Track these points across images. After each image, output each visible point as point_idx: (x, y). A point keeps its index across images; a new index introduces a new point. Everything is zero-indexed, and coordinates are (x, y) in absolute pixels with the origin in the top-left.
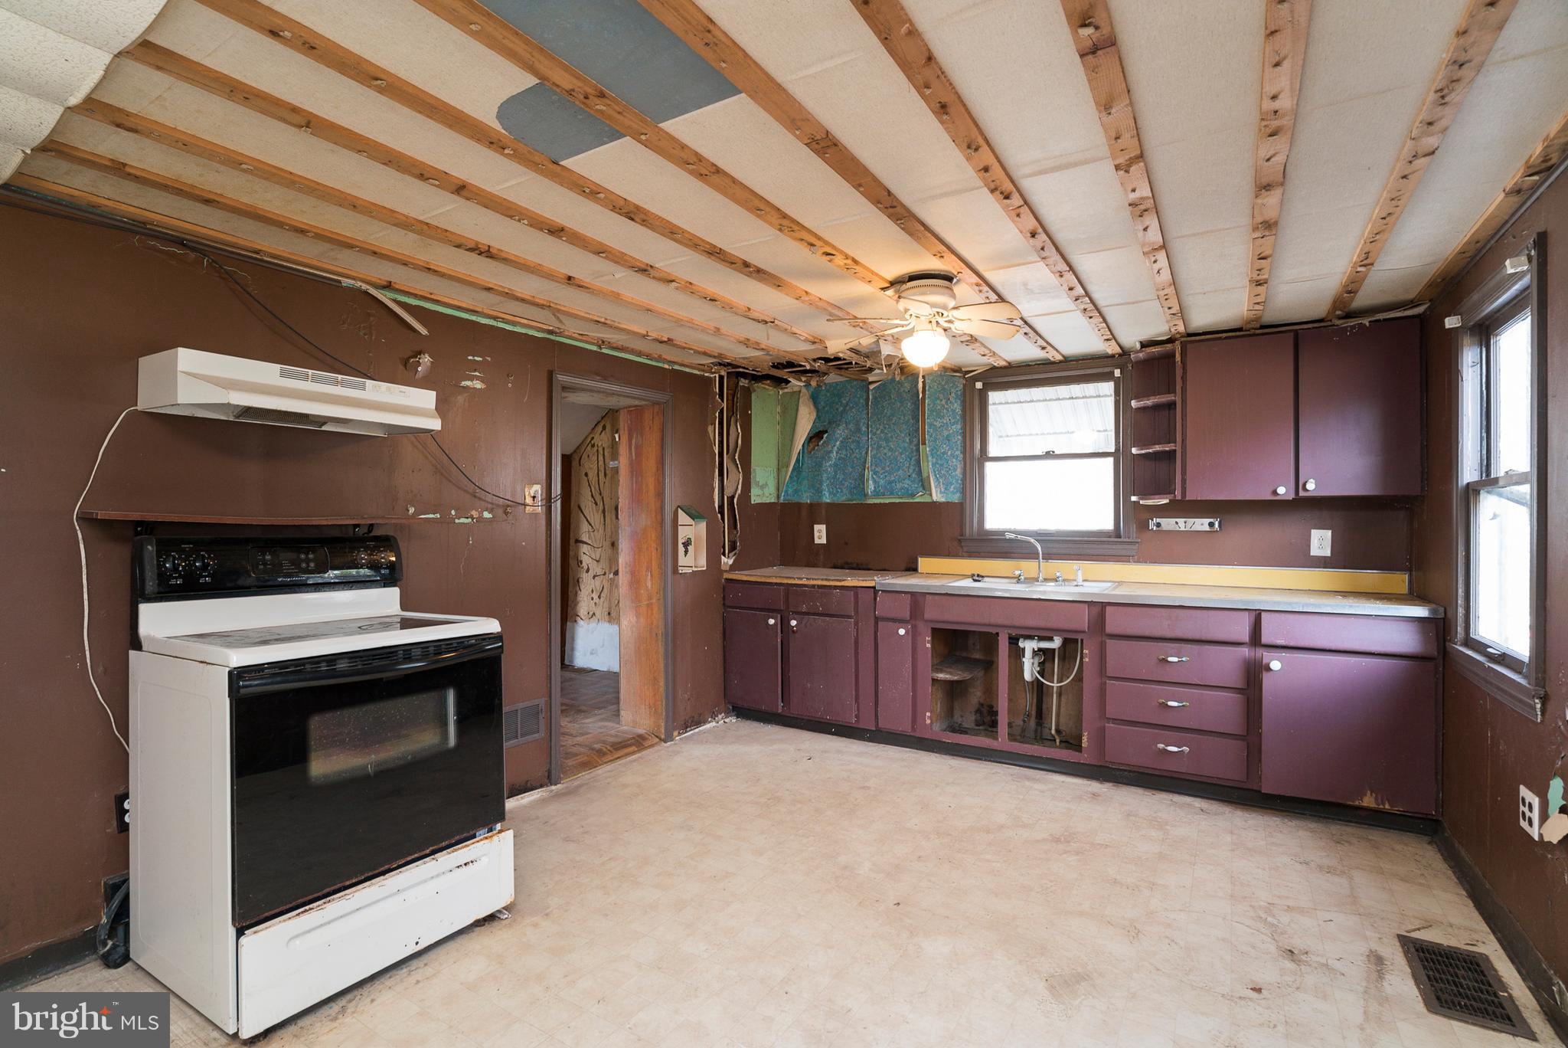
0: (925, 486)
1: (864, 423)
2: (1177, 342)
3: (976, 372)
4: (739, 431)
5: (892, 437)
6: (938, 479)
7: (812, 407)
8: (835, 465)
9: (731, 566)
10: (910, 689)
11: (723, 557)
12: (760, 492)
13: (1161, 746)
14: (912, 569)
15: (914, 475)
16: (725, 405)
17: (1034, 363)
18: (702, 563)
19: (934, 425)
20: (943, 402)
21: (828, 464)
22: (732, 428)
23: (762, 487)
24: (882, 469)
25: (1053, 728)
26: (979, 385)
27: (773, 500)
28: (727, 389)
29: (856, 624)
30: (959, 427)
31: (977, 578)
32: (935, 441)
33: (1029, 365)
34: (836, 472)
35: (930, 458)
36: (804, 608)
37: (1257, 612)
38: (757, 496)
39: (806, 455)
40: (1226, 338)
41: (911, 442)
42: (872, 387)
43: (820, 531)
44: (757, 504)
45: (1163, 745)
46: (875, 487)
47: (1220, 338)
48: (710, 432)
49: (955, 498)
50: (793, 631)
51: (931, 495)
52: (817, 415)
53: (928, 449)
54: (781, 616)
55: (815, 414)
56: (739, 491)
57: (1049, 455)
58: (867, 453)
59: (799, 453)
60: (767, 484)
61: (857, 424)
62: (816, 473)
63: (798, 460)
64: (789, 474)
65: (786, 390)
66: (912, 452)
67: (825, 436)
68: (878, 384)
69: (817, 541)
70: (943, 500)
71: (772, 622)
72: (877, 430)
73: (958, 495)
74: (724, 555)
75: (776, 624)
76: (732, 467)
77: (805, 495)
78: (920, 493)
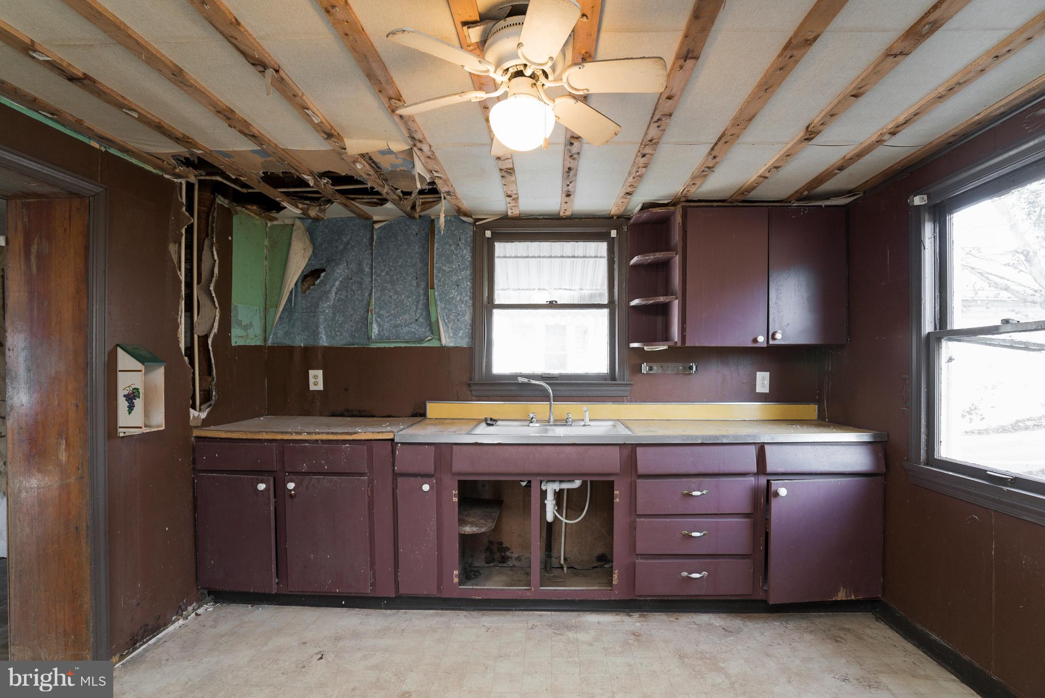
0: (434, 330)
1: (367, 264)
2: (679, 205)
3: (486, 221)
4: (216, 257)
5: (397, 279)
6: (446, 324)
7: (308, 243)
8: (334, 306)
9: (203, 420)
10: (436, 548)
11: (192, 411)
12: (243, 333)
13: (685, 574)
14: (419, 414)
15: (421, 320)
16: (195, 221)
17: (541, 217)
18: (159, 420)
19: (443, 270)
20: (453, 248)
21: (325, 305)
22: (206, 252)
23: (246, 328)
24: (387, 312)
25: (562, 558)
26: (488, 234)
27: (259, 342)
28: (199, 205)
29: (371, 482)
30: (468, 272)
31: (491, 422)
32: (444, 286)
33: (538, 219)
34: (334, 314)
35: (439, 303)
36: (305, 467)
37: (760, 445)
38: (238, 338)
39: (300, 294)
40: (716, 206)
41: (418, 285)
42: (377, 226)
43: (316, 377)
44: (239, 346)
45: (686, 573)
46: (379, 331)
47: (712, 206)
48: (172, 253)
49: (464, 343)
50: (291, 496)
51: (440, 340)
52: (313, 252)
53: (436, 294)
54: (274, 478)
55: (311, 250)
56: (215, 330)
57: (552, 305)
58: (370, 295)
59: (291, 292)
60: (251, 325)
61: (360, 264)
62: (312, 314)
63: (289, 300)
64: (279, 314)
65: (275, 223)
66: (420, 296)
67: (323, 274)
68: (385, 223)
69: (312, 387)
70: (452, 345)
71: (262, 487)
72: (382, 271)
73: (467, 340)
74: (194, 407)
75: (267, 489)
76: (205, 301)
77: (298, 338)
78: (430, 338)
